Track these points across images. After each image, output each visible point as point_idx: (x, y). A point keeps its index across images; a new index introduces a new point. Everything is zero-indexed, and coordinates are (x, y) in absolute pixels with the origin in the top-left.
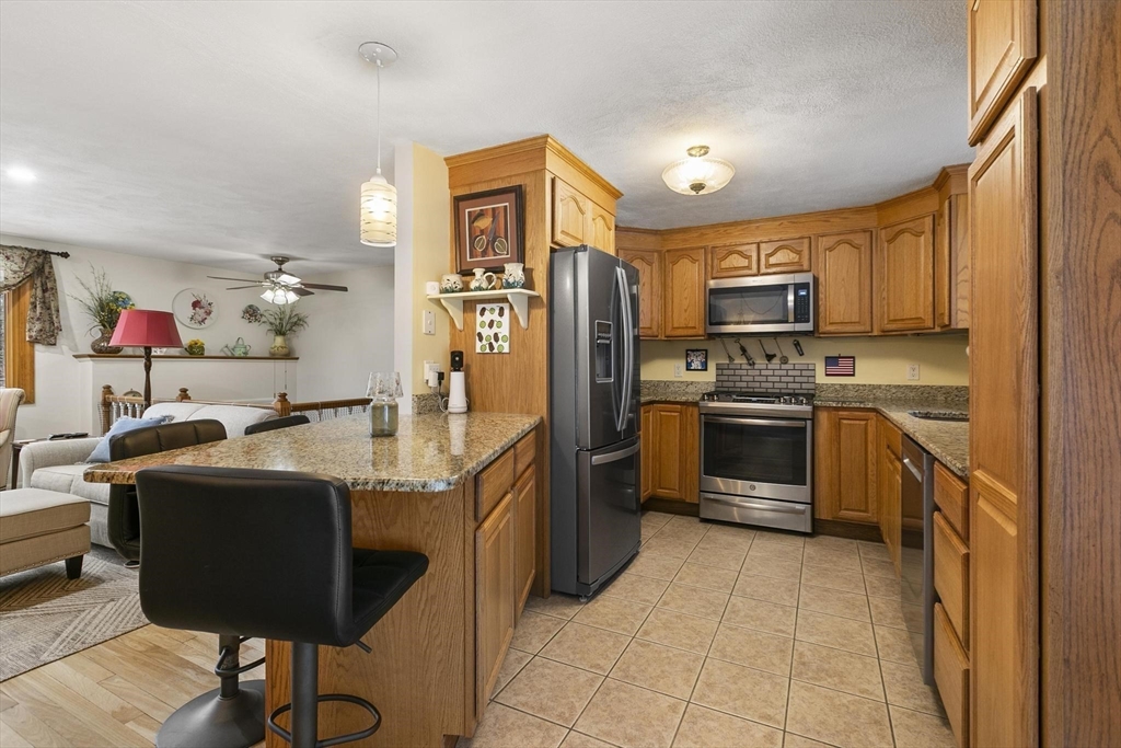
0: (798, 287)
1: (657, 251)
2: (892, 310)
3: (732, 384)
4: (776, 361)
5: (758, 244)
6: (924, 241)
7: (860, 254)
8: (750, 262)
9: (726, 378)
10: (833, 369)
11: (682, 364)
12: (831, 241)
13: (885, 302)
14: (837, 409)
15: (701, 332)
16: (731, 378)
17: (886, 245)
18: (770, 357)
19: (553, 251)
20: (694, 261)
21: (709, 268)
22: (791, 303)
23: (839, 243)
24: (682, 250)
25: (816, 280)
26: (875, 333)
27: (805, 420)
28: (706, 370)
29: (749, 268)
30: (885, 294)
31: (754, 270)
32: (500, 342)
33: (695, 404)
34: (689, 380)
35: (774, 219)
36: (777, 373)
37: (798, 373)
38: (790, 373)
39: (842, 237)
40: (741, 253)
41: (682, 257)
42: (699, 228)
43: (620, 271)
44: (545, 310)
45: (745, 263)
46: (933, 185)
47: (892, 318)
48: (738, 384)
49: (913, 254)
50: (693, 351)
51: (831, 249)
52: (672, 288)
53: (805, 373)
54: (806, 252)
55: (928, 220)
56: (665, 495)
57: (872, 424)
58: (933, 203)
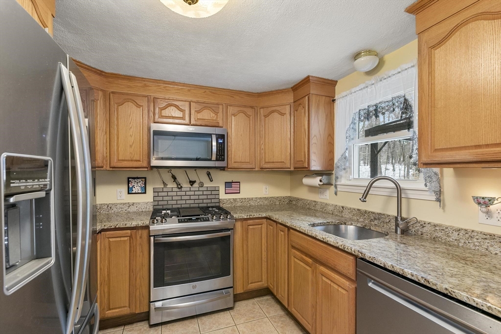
0: (218, 137)
1: (102, 90)
2: (267, 155)
3: (165, 203)
4: (196, 185)
5: (190, 102)
6: (286, 118)
7: (250, 121)
8: (184, 115)
9: (160, 199)
10: (229, 190)
11: (124, 189)
12: (236, 109)
13: (263, 151)
14: (247, 219)
15: (145, 164)
16: (165, 198)
17: (263, 118)
18: (192, 183)
20: (138, 106)
21: (151, 114)
22: (214, 148)
23: (239, 112)
24: (128, 94)
26: (257, 169)
28: (145, 193)
29: (183, 118)
31: (187, 121)
33: (146, 227)
34: (131, 201)
36: (197, 193)
37: (209, 193)
38: (205, 193)
39: (241, 109)
40: (177, 107)
41: (127, 100)
42: (143, 79)
46: (292, 88)
47: (267, 161)
48: (170, 202)
50: (134, 178)
51: (234, 115)
52: (118, 125)
53: (213, 193)
54: (220, 114)
55: (288, 107)
56: (115, 315)
57: (264, 226)
58: (290, 98)
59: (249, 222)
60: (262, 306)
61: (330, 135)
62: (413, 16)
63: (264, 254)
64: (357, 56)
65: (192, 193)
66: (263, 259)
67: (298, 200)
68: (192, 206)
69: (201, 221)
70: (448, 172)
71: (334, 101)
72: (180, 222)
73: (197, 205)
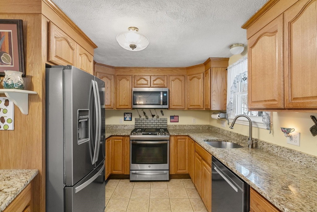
0: (164, 92)
1: (113, 75)
2: (191, 102)
3: (140, 126)
4: (155, 117)
5: (151, 76)
6: (201, 80)
7: (182, 83)
8: (148, 82)
9: (138, 123)
10: (172, 120)
11: (123, 118)
12: (174, 77)
13: (189, 99)
14: (177, 136)
15: (130, 107)
16: (140, 123)
17: (189, 81)
18: (153, 116)
19: (47, 66)
20: (128, 80)
21: (133, 83)
22: (162, 98)
23: (176, 79)
24: (123, 75)
25: (169, 90)
26: (186, 109)
27: (167, 140)
28: (131, 120)
29: (147, 84)
30: (189, 97)
31: (149, 85)
32: (6, 123)
33: (129, 136)
34: (125, 124)
35: (156, 68)
36: (155, 121)
37: (162, 121)
38: (160, 121)
39: (177, 77)
40: (144, 79)
41: (123, 78)
42: (129, 68)
43: (94, 83)
44: (41, 103)
45: (146, 82)
46: (204, 64)
47: (191, 105)
48: (142, 125)
49: (197, 85)
50: (127, 113)
51: (173, 81)
52: (119, 90)
53: (164, 121)
54: (166, 81)
55: (202, 74)
56: (116, 173)
57: (187, 140)
58: (203, 69)
59: (178, 137)
60: (184, 183)
61: (225, 90)
62: (245, 30)
63: (187, 155)
64: (231, 46)
65: (153, 121)
66: (186, 158)
67: (212, 127)
68: (153, 128)
69: (153, 135)
70: (275, 113)
71: (227, 69)
72: (143, 134)
73: (156, 128)
